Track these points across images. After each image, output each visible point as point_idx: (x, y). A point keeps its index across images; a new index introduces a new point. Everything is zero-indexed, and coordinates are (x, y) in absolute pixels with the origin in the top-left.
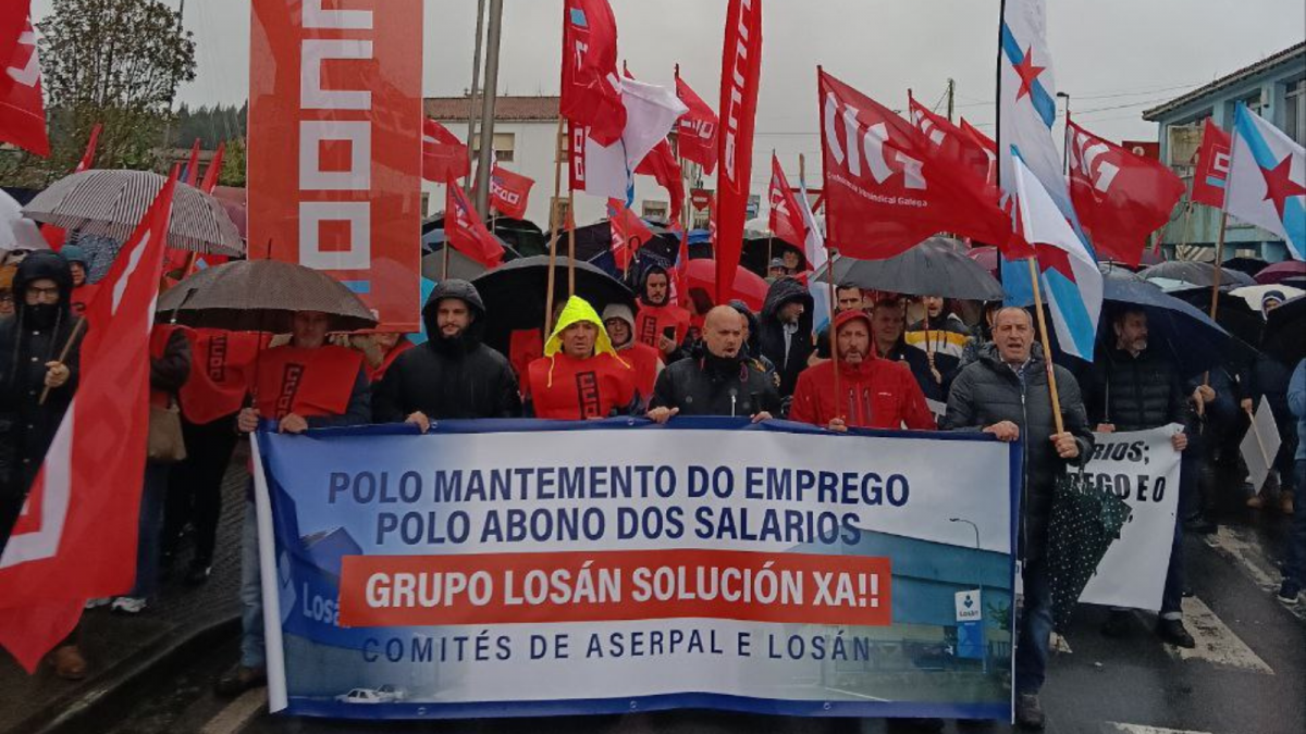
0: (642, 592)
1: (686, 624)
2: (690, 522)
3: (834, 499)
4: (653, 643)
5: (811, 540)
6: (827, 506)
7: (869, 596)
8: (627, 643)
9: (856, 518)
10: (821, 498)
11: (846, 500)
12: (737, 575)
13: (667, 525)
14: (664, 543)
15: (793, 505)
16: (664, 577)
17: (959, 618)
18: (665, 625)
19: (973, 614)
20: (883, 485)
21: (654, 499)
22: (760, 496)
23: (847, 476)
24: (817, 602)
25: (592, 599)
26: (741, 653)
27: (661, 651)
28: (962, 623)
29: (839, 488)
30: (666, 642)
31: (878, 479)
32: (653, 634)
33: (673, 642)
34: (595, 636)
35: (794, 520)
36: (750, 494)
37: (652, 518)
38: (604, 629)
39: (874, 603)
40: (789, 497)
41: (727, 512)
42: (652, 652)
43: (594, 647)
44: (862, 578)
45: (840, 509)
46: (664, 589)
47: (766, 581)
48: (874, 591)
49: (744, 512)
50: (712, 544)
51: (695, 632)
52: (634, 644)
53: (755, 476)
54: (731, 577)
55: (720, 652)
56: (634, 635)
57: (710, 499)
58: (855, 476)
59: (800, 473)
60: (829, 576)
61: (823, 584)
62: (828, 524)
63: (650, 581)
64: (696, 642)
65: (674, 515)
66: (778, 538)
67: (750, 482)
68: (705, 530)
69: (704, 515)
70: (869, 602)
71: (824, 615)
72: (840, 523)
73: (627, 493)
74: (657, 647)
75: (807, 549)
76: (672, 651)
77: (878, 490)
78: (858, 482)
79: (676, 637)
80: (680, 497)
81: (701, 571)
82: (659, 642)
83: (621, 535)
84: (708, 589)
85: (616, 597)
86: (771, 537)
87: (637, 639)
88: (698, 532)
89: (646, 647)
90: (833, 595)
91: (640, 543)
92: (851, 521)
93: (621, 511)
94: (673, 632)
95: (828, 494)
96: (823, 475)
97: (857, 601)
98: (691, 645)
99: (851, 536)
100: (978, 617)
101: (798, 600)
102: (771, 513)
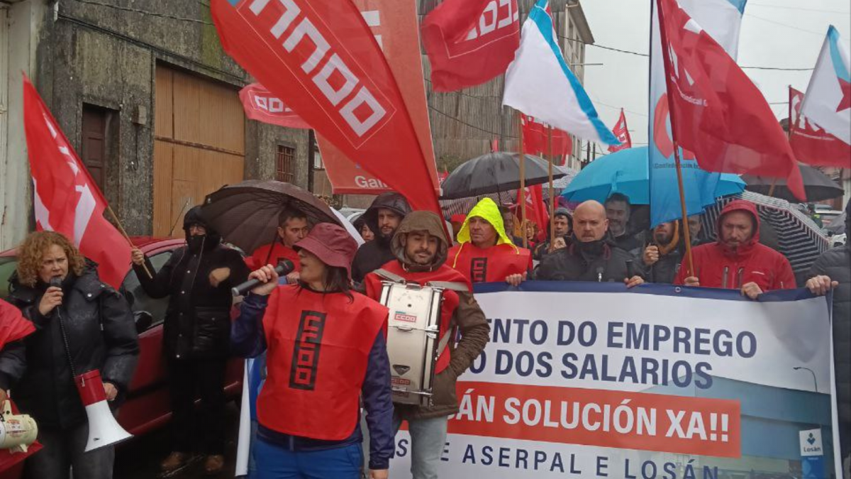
0: (512, 416)
1: (550, 448)
2: (557, 365)
3: (688, 350)
4: (518, 458)
5: (665, 382)
6: (682, 355)
7: (719, 432)
8: (495, 455)
9: (709, 367)
10: (676, 349)
11: (698, 351)
12: (598, 409)
13: (537, 366)
14: (534, 380)
15: (650, 353)
16: (532, 408)
17: (803, 454)
18: (531, 446)
19: (816, 450)
20: (734, 340)
21: (527, 345)
22: (620, 345)
23: (698, 331)
24: (670, 434)
25: (471, 418)
26: (599, 473)
27: (525, 467)
28: (806, 458)
29: (692, 341)
30: (531, 460)
31: (729, 335)
32: (519, 451)
33: (537, 461)
34: (470, 447)
35: (650, 366)
36: (611, 344)
37: (525, 359)
38: (478, 442)
39: (725, 438)
40: (646, 347)
41: (590, 358)
42: (517, 466)
43: (469, 455)
44: (714, 417)
45: (693, 359)
46: (531, 417)
47: (623, 415)
48: (725, 428)
49: (605, 358)
50: (576, 383)
51: (558, 455)
52: (501, 456)
53: (616, 329)
54: (592, 411)
55: (579, 472)
56: (502, 450)
57: (575, 347)
58: (707, 331)
59: (657, 328)
60: (682, 414)
61: (675, 420)
62: (682, 371)
63: (520, 409)
64: (557, 463)
65: (545, 359)
66: (635, 380)
67: (611, 334)
68: (569, 371)
69: (570, 360)
70: (719, 437)
71: (676, 445)
72: (693, 370)
73: (506, 339)
74: (521, 463)
75: (660, 390)
76: (536, 467)
77: (728, 345)
78: (711, 337)
79: (540, 457)
80: (550, 345)
81: (564, 405)
82: (524, 459)
83: (498, 371)
84: (570, 420)
85: (490, 418)
86: (628, 379)
87: (505, 453)
88: (564, 374)
89: (512, 461)
90: (685, 431)
91: (513, 378)
92: (703, 369)
93: (500, 353)
94: (537, 453)
95: (682, 346)
96: (677, 330)
97: (708, 436)
98: (554, 465)
99: (703, 381)
100: (820, 453)
101: (652, 431)
102: (629, 360)
